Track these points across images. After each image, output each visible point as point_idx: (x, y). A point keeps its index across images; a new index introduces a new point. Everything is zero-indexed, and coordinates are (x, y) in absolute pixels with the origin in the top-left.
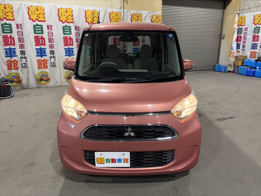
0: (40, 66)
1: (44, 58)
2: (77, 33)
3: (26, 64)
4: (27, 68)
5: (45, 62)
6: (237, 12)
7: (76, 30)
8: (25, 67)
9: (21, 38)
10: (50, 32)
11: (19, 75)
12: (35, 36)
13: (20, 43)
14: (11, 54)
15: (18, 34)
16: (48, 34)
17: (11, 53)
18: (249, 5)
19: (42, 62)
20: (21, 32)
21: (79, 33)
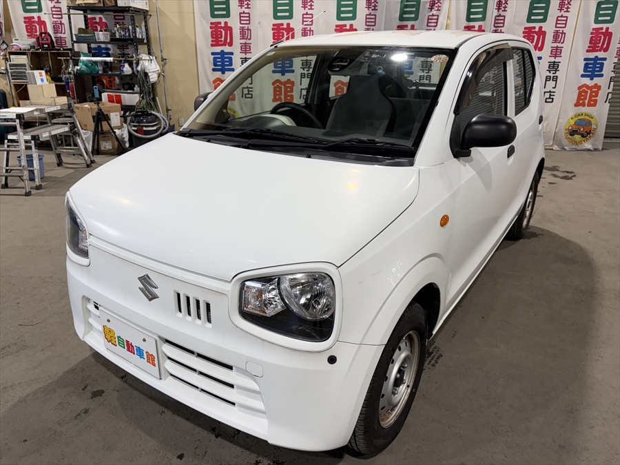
0: (278, 95)
1: (288, 76)
2: (370, 14)
3: (250, 90)
4: (252, 98)
5: (289, 87)
7: (369, 8)
8: (247, 96)
9: (246, 28)
10: (307, 14)
11: (235, 112)
12: (274, 25)
13: (243, 41)
14: (223, 65)
15: (241, 20)
16: (303, 18)
17: (223, 62)
19: (283, 87)
20: (248, 15)
21: (375, 15)
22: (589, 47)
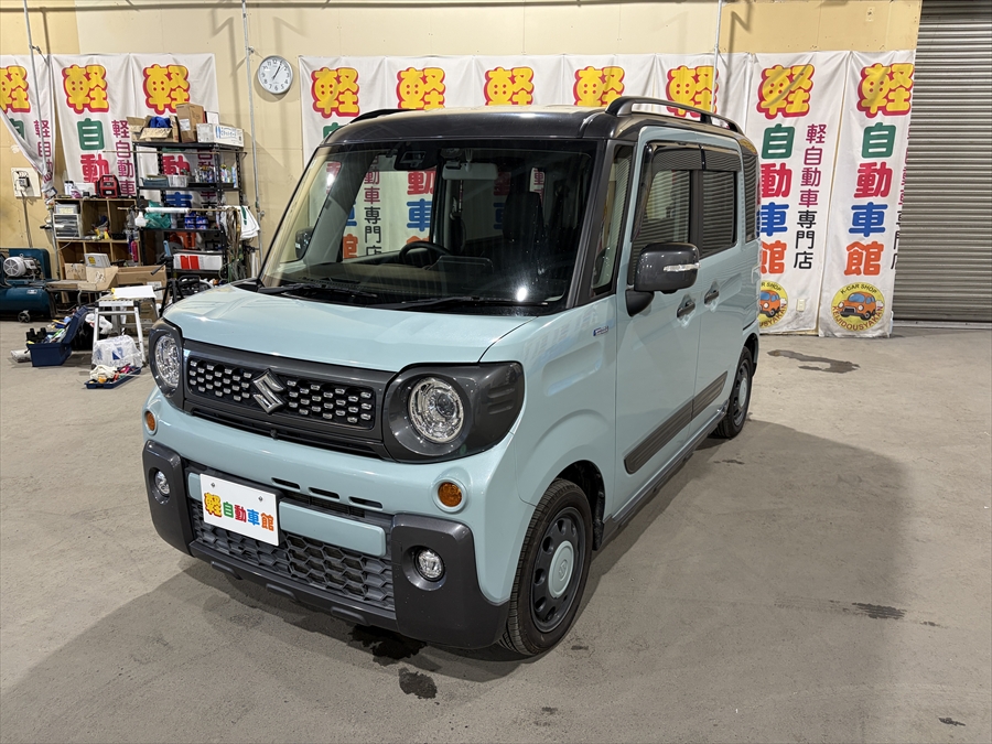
3: (377, 250)
13: (369, 186)
22: (858, 190)
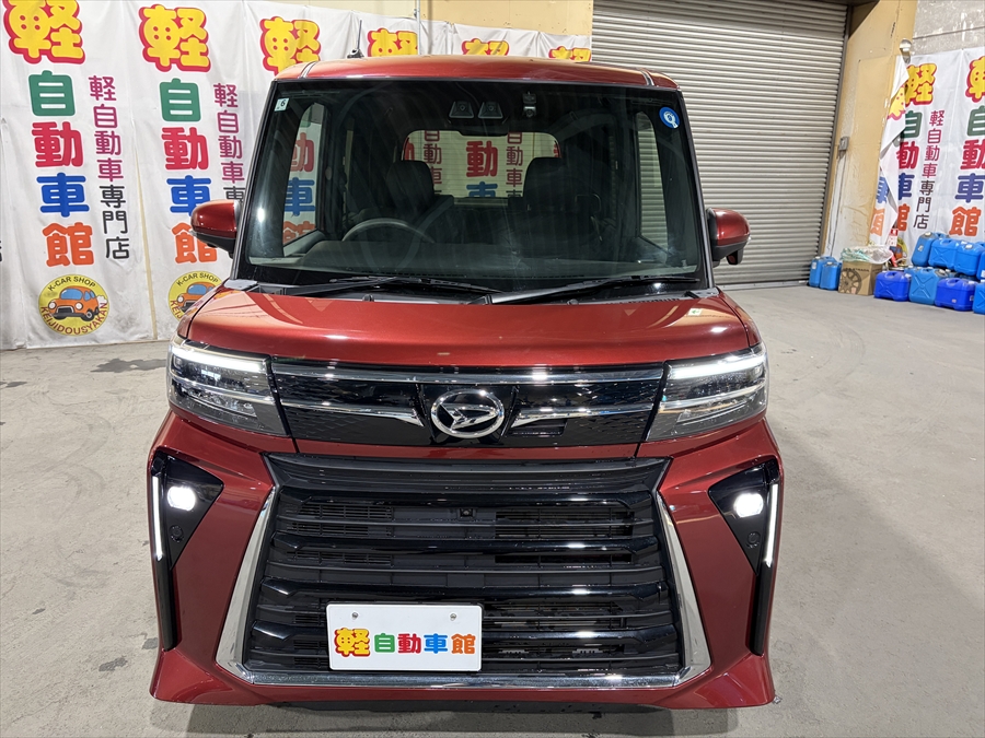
0: (58, 252)
1: (75, 217)
5: (80, 237)
6: (902, 46)
7: (221, 103)
10: (102, 107)
12: (35, 125)
16: (96, 114)
18: (950, 18)
19: (68, 238)
21: (235, 115)
